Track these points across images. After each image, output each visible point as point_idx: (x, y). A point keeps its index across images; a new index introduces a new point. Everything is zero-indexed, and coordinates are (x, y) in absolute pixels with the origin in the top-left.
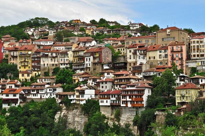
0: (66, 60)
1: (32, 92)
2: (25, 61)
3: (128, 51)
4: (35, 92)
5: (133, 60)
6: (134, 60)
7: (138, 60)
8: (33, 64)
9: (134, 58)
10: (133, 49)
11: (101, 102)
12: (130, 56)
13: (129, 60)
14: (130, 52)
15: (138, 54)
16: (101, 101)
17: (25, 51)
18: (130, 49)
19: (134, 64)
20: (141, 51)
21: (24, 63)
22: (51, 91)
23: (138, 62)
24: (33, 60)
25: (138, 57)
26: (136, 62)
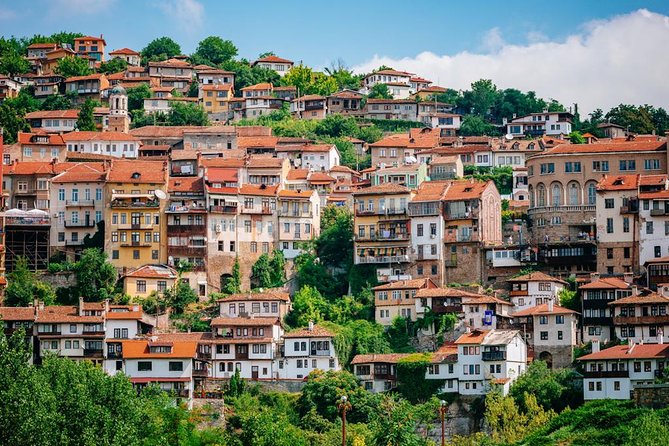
0: (303, 228)
1: (219, 352)
2: (136, 228)
3: (600, 201)
4: (232, 355)
5: (619, 237)
6: (628, 238)
7: (642, 238)
8: (174, 242)
9: (626, 230)
10: (621, 194)
11: (592, 389)
12: (610, 222)
13: (603, 237)
14: (609, 204)
15: (644, 213)
16: (592, 384)
17: (136, 188)
18: (608, 196)
19: (626, 250)
20: (656, 203)
21: (133, 237)
22: (304, 349)
23: (642, 245)
24: (171, 222)
25: (644, 224)
26: (636, 244)
